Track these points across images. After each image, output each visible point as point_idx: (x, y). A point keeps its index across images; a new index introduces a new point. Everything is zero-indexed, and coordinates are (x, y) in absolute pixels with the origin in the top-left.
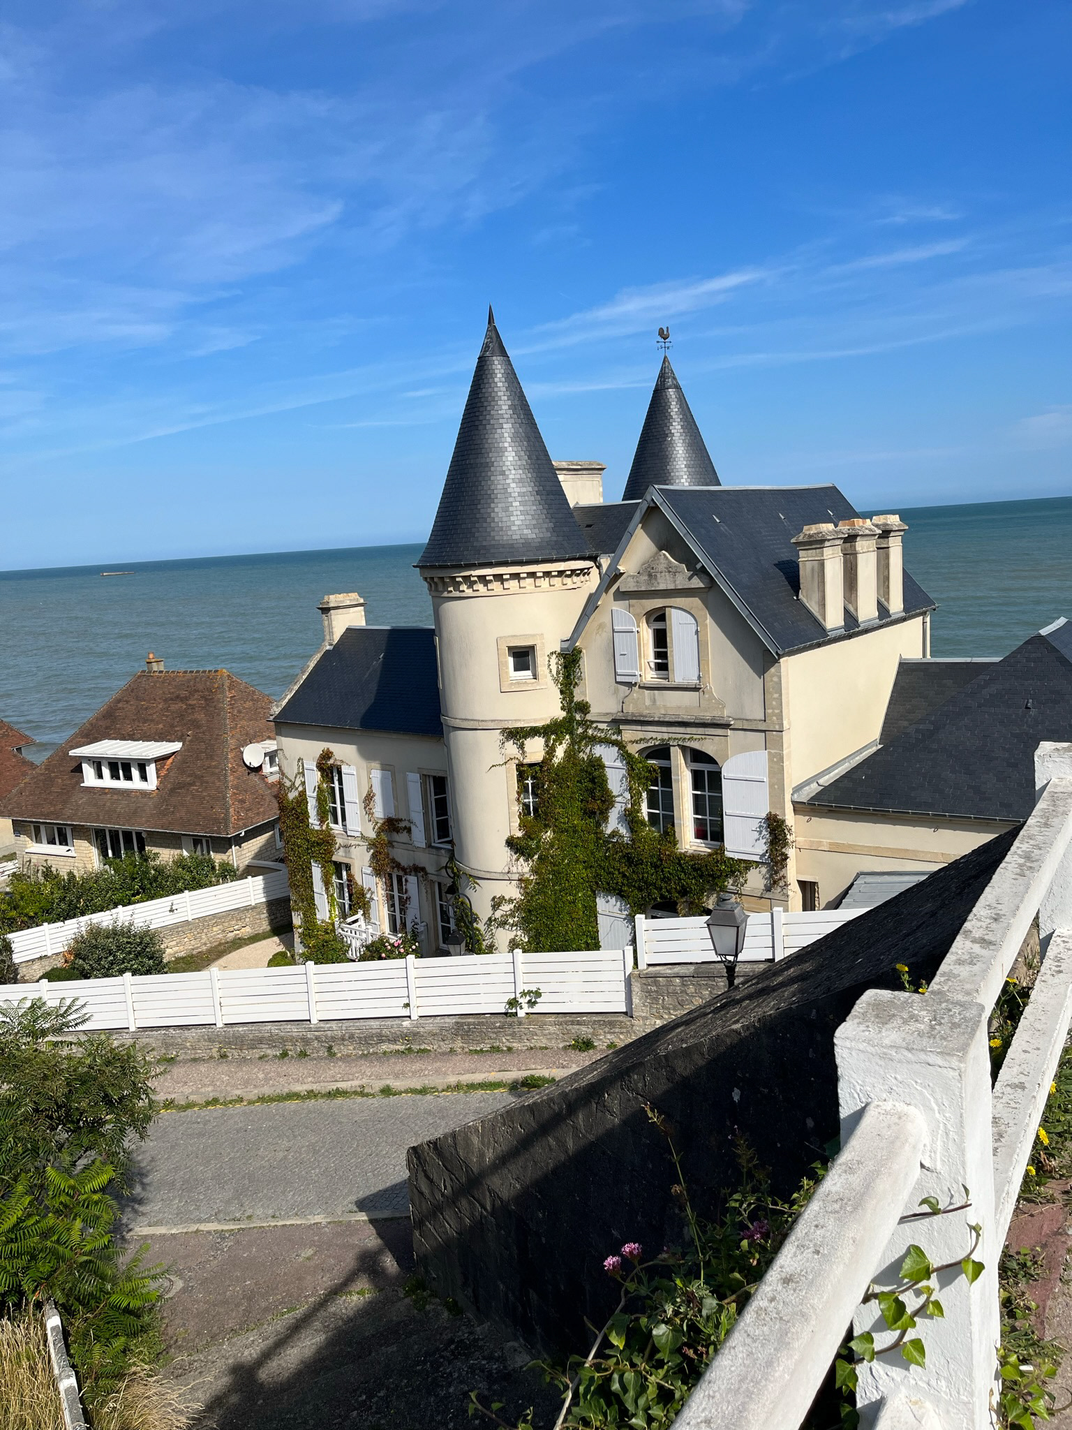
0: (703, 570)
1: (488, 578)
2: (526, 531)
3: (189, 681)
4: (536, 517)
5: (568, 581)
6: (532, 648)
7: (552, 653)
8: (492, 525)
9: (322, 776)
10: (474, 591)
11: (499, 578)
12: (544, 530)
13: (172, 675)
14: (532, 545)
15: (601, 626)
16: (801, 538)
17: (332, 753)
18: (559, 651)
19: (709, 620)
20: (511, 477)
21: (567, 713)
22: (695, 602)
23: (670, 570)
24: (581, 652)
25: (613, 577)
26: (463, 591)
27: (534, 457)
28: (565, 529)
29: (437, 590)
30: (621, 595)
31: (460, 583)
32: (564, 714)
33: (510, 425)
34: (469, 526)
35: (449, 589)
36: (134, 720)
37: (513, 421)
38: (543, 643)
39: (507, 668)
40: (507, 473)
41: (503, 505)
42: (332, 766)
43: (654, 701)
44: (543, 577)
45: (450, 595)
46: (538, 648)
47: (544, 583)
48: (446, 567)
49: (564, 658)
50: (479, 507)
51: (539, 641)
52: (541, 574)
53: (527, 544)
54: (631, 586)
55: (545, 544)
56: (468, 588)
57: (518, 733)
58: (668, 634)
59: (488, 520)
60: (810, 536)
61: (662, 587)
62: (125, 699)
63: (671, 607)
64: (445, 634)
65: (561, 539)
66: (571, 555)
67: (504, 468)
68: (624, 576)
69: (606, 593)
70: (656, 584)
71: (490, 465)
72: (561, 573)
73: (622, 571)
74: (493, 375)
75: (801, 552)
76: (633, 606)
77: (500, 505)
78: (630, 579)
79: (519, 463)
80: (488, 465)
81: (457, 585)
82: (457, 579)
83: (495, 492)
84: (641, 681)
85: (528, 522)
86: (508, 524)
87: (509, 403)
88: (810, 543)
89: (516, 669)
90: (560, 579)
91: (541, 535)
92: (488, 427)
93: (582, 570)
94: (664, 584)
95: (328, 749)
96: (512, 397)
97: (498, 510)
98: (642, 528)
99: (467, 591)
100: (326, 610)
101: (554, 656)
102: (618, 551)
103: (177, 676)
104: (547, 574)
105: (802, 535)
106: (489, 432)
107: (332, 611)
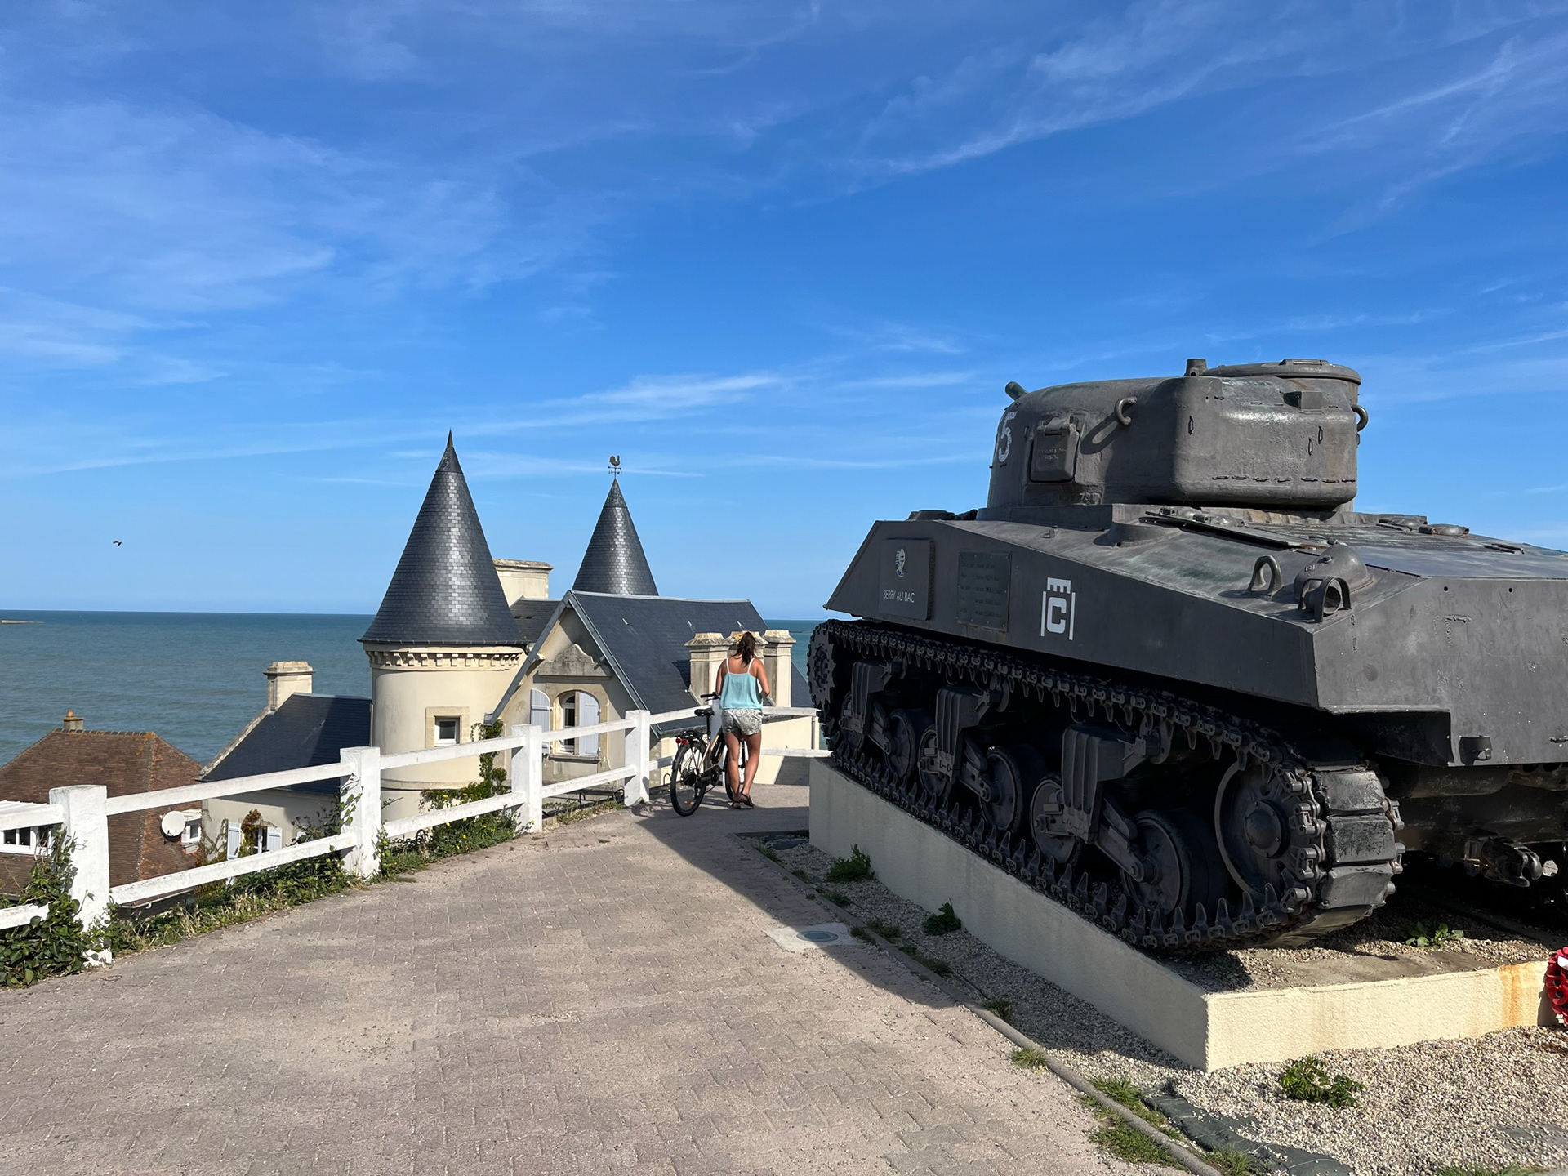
0: (606, 663)
1: (423, 655)
2: (461, 619)
3: (111, 742)
4: (472, 607)
5: (497, 663)
6: (458, 718)
7: (475, 725)
8: (432, 610)
9: (246, 838)
10: (409, 665)
11: (433, 656)
12: (479, 619)
13: (92, 735)
14: (466, 630)
15: (521, 704)
16: (692, 643)
17: (259, 814)
18: (482, 723)
19: (609, 704)
20: (453, 572)
21: (485, 779)
22: (598, 688)
23: (580, 659)
24: (502, 725)
25: (533, 663)
26: (400, 665)
27: (476, 557)
28: (498, 619)
29: (376, 663)
30: (539, 679)
31: (397, 658)
32: (482, 779)
33: (457, 530)
34: (412, 610)
35: (387, 663)
36: (40, 781)
37: (460, 526)
38: (468, 715)
39: (433, 735)
40: (450, 568)
41: (444, 595)
42: (258, 828)
43: (560, 770)
44: (473, 658)
45: (387, 668)
46: (462, 719)
47: (474, 663)
48: (387, 643)
49: (487, 730)
50: (422, 594)
51: (464, 713)
52: (472, 656)
53: (461, 629)
54: (548, 672)
55: (477, 630)
56: (404, 663)
57: (437, 794)
58: (576, 714)
59: (429, 606)
60: (700, 642)
61: (573, 673)
62: (33, 758)
63: (579, 691)
64: (379, 702)
65: (493, 627)
66: (501, 642)
67: (448, 564)
68: (543, 662)
69: (528, 675)
70: (568, 671)
71: (436, 560)
72: (490, 656)
73: (541, 658)
74: (447, 487)
75: (692, 654)
76: (549, 688)
77: (440, 595)
78: (547, 666)
79: (462, 561)
80: (434, 561)
81: (394, 660)
82: (395, 655)
83: (438, 583)
84: (551, 753)
85: (464, 611)
86: (446, 611)
87: (459, 511)
88: (700, 647)
89: (442, 737)
90: (489, 661)
91: (475, 623)
92: (437, 529)
93: (510, 655)
94: (574, 671)
95: (256, 810)
96: (461, 507)
97: (439, 599)
98: (560, 624)
99: (403, 665)
100: (272, 676)
101: (478, 727)
102: (539, 641)
103: (97, 737)
104: (477, 656)
105: (693, 640)
106: (438, 533)
107: (278, 677)
